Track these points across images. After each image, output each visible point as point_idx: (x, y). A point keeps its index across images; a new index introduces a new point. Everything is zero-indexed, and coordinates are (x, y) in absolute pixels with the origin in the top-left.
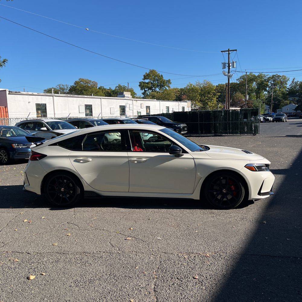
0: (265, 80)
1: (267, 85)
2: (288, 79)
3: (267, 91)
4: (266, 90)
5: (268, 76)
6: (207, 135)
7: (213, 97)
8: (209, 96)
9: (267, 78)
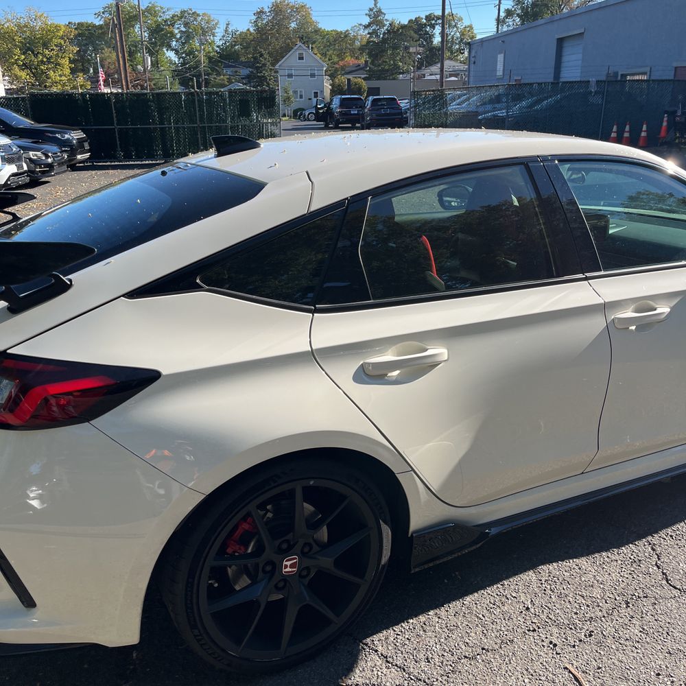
0: (165, 21)
1: (173, 35)
2: (216, 24)
3: (174, 50)
4: (169, 47)
5: (171, 13)
6: (144, 162)
7: (57, 55)
8: (47, 52)
9: (168, 17)
